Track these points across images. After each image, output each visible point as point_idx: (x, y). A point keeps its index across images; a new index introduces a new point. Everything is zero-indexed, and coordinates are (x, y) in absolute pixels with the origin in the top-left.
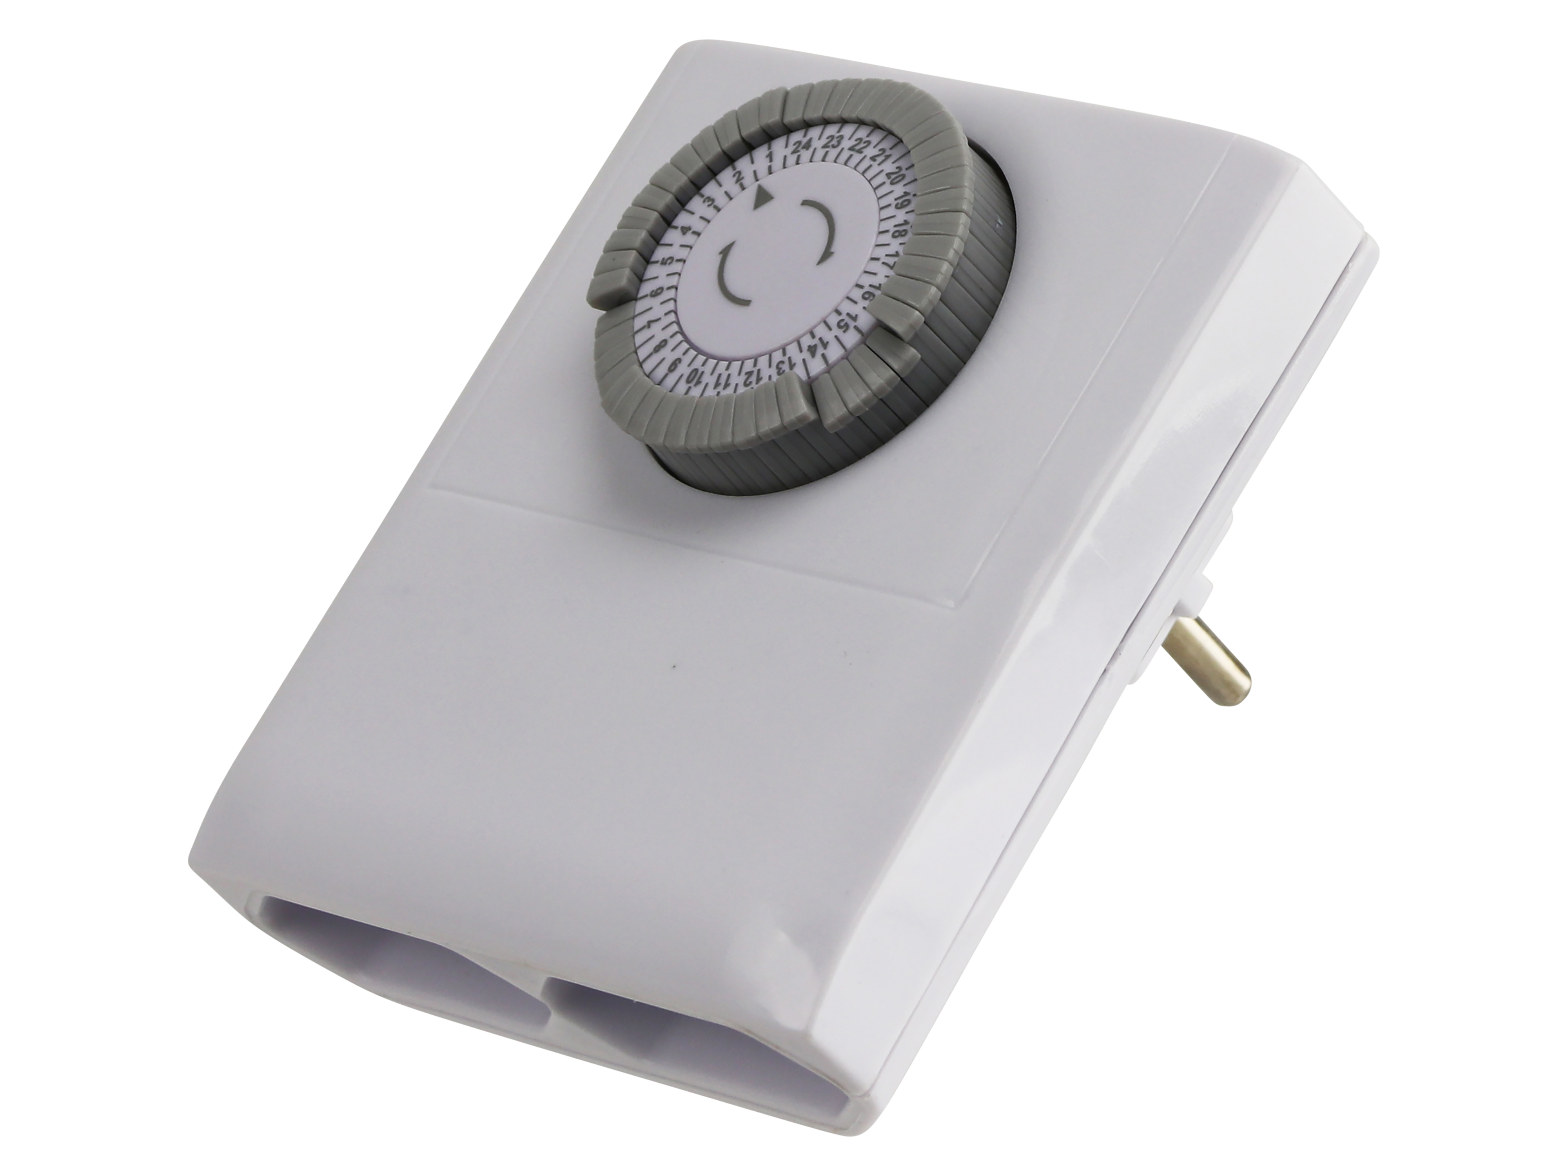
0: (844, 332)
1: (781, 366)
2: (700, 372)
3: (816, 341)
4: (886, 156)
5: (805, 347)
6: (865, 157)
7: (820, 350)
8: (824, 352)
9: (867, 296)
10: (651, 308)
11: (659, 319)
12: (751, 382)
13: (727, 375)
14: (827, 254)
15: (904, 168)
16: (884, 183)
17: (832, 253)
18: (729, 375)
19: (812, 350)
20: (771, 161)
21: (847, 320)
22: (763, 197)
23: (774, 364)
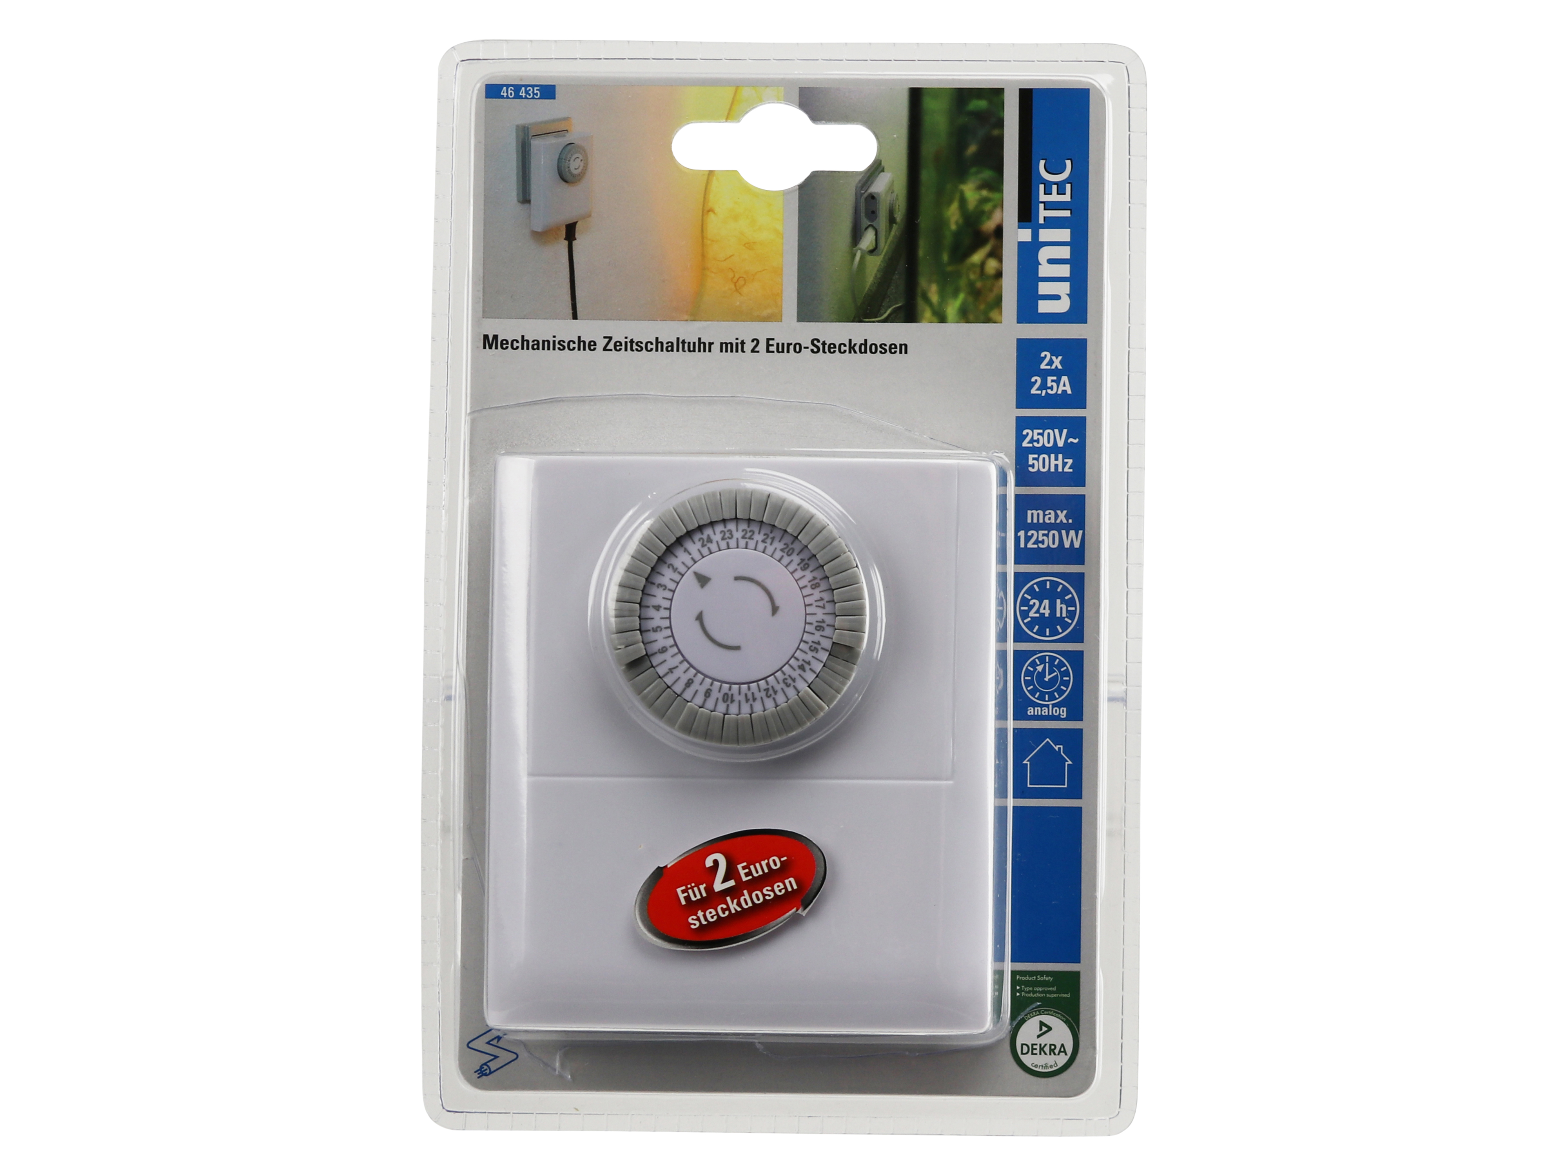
0: (817, 652)
1: (786, 681)
2: (730, 696)
3: (801, 663)
4: (771, 538)
5: (796, 667)
6: (757, 542)
7: (807, 667)
8: (810, 667)
9: (818, 628)
10: (665, 661)
11: (677, 667)
12: (771, 695)
13: (751, 694)
14: (775, 610)
15: (789, 544)
16: (783, 556)
17: (778, 607)
18: (753, 693)
19: (802, 668)
20: (690, 554)
21: (815, 645)
22: (703, 580)
23: (781, 681)
